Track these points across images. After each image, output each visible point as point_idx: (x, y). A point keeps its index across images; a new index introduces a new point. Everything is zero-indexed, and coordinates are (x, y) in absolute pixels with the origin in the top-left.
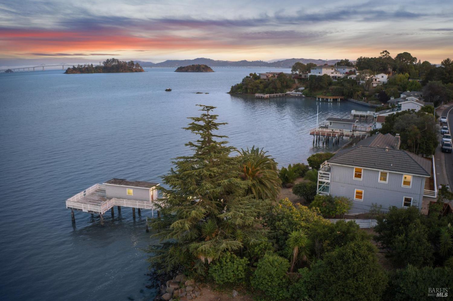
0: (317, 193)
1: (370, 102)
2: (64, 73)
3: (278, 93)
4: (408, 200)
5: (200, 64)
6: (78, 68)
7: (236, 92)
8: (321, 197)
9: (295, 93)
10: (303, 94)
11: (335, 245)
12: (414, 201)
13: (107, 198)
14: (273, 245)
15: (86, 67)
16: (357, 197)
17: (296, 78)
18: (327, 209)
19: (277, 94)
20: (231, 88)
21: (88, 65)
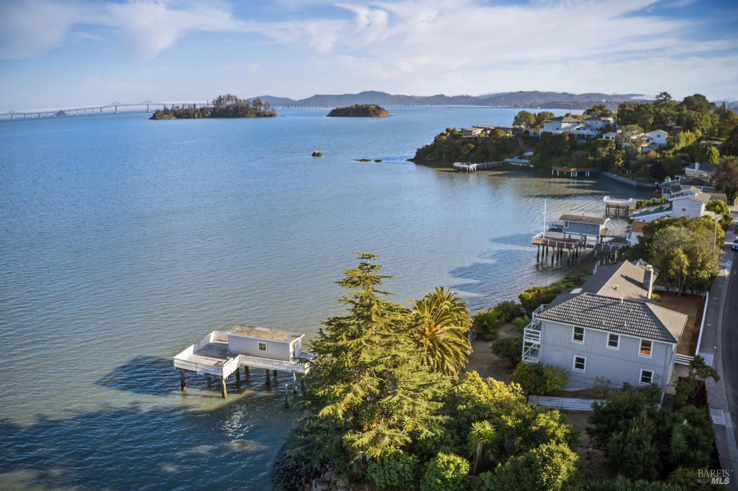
0: (523, 359)
1: (637, 179)
2: (151, 119)
3: (490, 161)
4: (646, 376)
5: (368, 104)
6: (171, 110)
7: (424, 158)
8: (525, 367)
9: (518, 160)
10: (531, 163)
11: (530, 443)
12: (655, 376)
13: (231, 353)
14: (453, 437)
15: (185, 108)
16: (577, 366)
17: (520, 137)
18: (532, 384)
19: (489, 163)
20: (416, 151)
21: (189, 105)
